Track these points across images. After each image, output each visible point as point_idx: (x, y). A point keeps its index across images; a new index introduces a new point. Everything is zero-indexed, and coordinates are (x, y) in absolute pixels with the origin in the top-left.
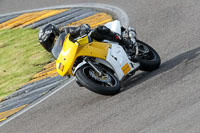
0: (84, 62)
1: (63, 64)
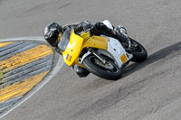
0: (89, 53)
1: (70, 55)
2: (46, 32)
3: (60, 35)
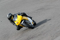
3: (12, 17)
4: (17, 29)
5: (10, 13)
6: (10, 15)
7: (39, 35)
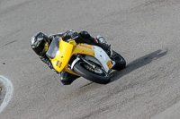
2: (33, 42)
3: (47, 45)
4: (62, 81)
5: (41, 34)
6: (39, 39)
7: (151, 78)
